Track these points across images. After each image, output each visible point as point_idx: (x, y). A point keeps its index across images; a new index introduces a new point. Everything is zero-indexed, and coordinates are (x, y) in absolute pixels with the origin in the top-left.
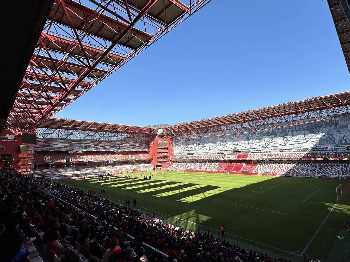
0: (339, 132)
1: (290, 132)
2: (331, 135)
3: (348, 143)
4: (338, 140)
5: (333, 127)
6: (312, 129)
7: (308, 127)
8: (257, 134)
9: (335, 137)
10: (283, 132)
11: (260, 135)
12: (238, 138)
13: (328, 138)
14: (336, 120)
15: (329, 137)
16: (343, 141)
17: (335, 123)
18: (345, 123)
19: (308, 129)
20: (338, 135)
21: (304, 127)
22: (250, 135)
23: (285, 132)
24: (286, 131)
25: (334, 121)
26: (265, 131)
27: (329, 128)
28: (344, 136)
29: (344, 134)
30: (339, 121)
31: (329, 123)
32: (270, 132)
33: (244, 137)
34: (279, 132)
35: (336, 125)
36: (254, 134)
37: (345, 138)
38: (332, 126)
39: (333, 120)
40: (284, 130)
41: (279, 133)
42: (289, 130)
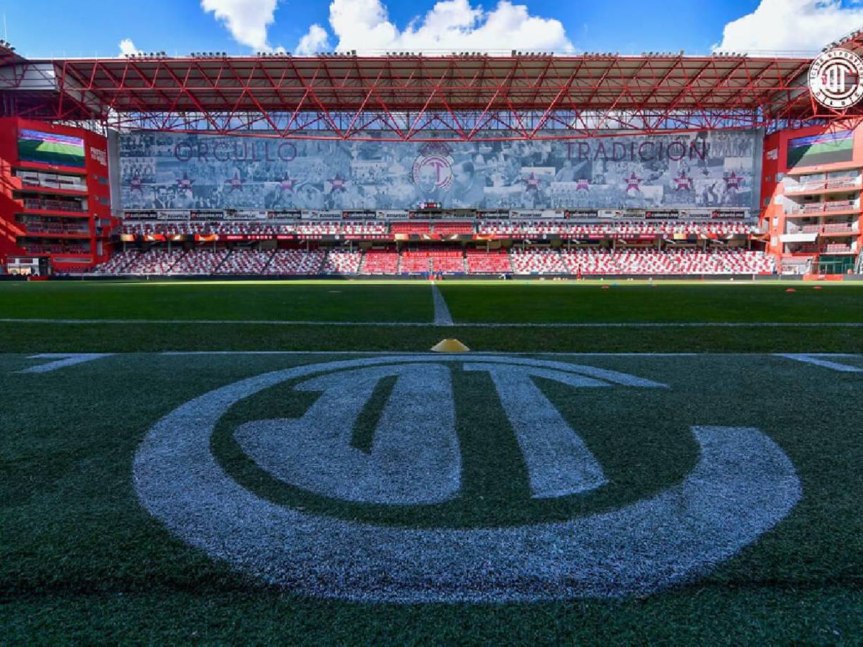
0: (706, 173)
1: (600, 162)
2: (690, 180)
3: (719, 201)
4: (701, 193)
5: (695, 161)
6: (652, 158)
7: (645, 152)
8: (503, 158)
9: (696, 187)
10: (580, 160)
11: (512, 161)
12: (433, 164)
13: (683, 188)
14: (704, 143)
15: (686, 186)
16: (711, 198)
17: (701, 151)
18: (721, 154)
19: (643, 160)
20: (702, 181)
21: (636, 151)
22: (480, 158)
23: (585, 162)
24: (589, 156)
25: (701, 146)
26: (527, 151)
27: (689, 162)
28: (714, 185)
29: (714, 181)
30: (711, 147)
31: (691, 149)
32: (545, 157)
33: (456, 163)
34: (569, 158)
35: (703, 157)
36: (494, 158)
37: (714, 190)
38: (695, 156)
39: (699, 143)
40: (585, 154)
41: (568, 163)
42: (597, 155)
